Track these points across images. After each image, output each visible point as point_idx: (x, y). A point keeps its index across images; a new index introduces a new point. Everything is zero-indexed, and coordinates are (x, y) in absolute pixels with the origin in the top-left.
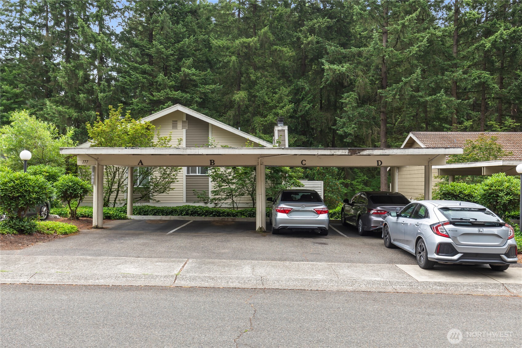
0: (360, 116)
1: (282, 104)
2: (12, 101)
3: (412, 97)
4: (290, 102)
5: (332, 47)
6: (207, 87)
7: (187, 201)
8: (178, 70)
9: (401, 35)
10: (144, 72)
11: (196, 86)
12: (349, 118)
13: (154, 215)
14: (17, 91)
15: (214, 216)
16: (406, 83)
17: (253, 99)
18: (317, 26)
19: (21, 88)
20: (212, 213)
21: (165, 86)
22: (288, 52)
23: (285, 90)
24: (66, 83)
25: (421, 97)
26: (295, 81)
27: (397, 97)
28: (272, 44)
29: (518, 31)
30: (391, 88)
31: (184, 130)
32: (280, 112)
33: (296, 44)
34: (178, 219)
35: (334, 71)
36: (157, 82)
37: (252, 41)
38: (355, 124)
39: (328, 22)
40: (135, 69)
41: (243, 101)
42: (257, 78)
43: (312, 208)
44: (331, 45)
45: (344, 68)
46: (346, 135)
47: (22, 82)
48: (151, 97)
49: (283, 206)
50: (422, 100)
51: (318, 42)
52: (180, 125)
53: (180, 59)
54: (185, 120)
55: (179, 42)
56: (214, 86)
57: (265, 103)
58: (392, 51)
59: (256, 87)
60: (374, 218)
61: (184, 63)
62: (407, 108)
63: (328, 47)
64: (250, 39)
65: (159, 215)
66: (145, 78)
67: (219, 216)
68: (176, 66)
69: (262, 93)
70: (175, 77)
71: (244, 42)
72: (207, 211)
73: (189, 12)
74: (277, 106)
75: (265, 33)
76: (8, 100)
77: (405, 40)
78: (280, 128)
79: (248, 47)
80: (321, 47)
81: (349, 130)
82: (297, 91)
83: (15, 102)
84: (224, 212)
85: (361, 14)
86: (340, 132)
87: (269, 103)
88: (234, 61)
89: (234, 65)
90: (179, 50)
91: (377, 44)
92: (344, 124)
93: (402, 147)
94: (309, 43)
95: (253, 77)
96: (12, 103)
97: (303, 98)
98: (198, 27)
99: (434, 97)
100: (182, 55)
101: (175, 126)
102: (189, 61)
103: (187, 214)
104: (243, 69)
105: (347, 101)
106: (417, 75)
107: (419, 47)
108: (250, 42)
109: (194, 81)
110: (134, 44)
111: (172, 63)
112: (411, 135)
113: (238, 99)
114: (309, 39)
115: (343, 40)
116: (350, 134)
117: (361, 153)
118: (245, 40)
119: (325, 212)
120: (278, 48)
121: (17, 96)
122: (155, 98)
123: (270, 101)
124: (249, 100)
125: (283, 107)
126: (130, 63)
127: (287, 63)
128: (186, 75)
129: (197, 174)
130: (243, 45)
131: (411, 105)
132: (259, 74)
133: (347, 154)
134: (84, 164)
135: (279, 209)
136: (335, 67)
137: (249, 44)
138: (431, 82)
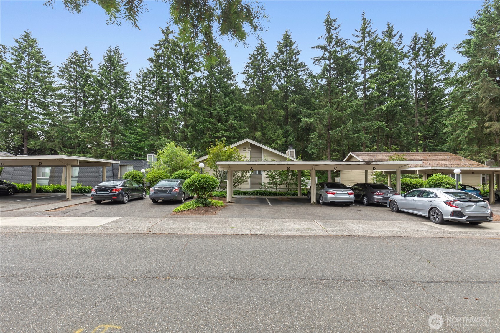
0: (319, 144)
1: (279, 138)
2: (142, 137)
3: (346, 134)
4: (284, 137)
5: (304, 110)
6: (241, 130)
7: (251, 188)
8: (227, 121)
9: (341, 104)
10: (210, 123)
11: (236, 129)
12: (314, 145)
13: (243, 195)
14: (145, 132)
15: (274, 195)
16: (344, 128)
17: (264, 136)
18: (295, 99)
19: (146, 131)
20: (272, 194)
21: (221, 130)
22: (282, 113)
23: (280, 131)
24: (171, 128)
25: (350, 134)
26: (285, 127)
27: (339, 135)
28: (274, 109)
29: (398, 102)
30: (336, 130)
31: (250, 152)
32: (279, 142)
33: (286, 109)
34: (259, 197)
35: (307, 122)
36: (217, 127)
37: (264, 107)
38: (317, 148)
39: (301, 97)
40: (206, 121)
41: (260, 137)
42: (266, 125)
43: (347, 192)
44: (303, 109)
45: (312, 120)
46: (313, 154)
47: (147, 127)
48: (214, 135)
49: (331, 191)
50: (351, 136)
51: (296, 107)
52: (247, 149)
53: (228, 116)
54: (250, 146)
55: (227, 107)
56: (245, 129)
57: (271, 138)
58: (337, 112)
59: (266, 130)
60: (376, 197)
61: (230, 118)
62: (343, 140)
63: (302, 110)
64: (263, 106)
65: (246, 195)
66: (211, 126)
67: (276, 195)
68: (226, 119)
69: (270, 133)
70: (226, 125)
71: (260, 108)
72: (270, 193)
73: (231, 92)
74: (277, 140)
75: (270, 103)
76: (140, 136)
77: (343, 106)
78: (291, 151)
79: (262, 109)
80: (298, 109)
81: (315, 151)
82: (287, 132)
83: (144, 138)
84: (278, 194)
85: (319, 94)
86: (310, 152)
87: (272, 138)
88: (255, 117)
89: (254, 119)
90: (227, 111)
91: (329, 108)
92: (312, 148)
93: (344, 160)
94: (292, 108)
95: (264, 125)
96: (142, 138)
97: (289, 136)
98: (235, 100)
99: (358, 135)
100: (228, 113)
101: (244, 150)
102: (233, 117)
103: (260, 195)
104: (259, 121)
105: (313, 137)
106: (351, 124)
107: (351, 110)
108: (263, 107)
109: (235, 127)
110: (203, 108)
111: (224, 118)
112: (351, 154)
113: (257, 136)
114: (293, 106)
115: (308, 106)
116: (316, 153)
117: (371, 164)
118: (260, 106)
119: (352, 194)
120: (277, 110)
121: (144, 134)
122: (216, 136)
123: (273, 137)
124: (263, 137)
125: (280, 140)
126: (203, 118)
127: (281, 118)
128: (232, 124)
129: (256, 174)
130: (259, 109)
131: (346, 139)
132: (267, 124)
133: (364, 164)
134: (222, 170)
135: (328, 192)
136: (307, 120)
137: (263, 108)
138: (355, 127)
